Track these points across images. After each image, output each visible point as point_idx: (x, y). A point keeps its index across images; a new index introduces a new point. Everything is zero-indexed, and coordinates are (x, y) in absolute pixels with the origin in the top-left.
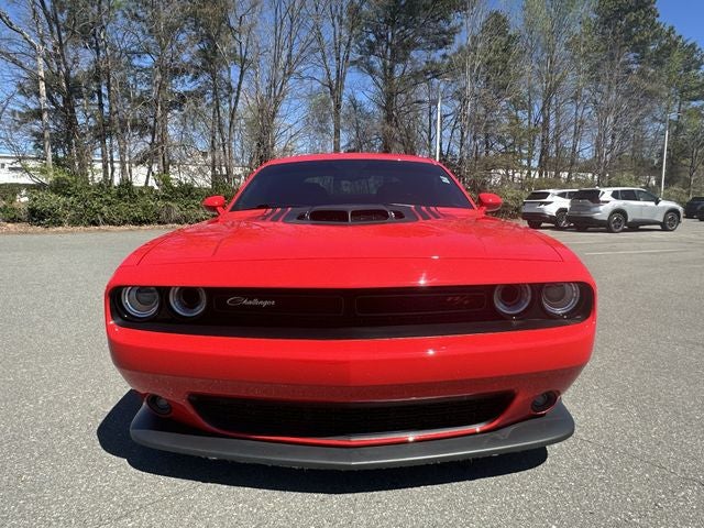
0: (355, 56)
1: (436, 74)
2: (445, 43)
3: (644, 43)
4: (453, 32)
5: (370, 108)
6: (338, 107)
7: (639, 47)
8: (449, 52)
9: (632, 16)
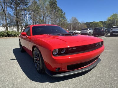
0: (8, 4)
1: (26, 10)
2: (27, 5)
3: (56, 9)
4: (28, 3)
5: (13, 15)
6: (6, 15)
7: (55, 9)
8: (27, 6)
9: (54, 4)
